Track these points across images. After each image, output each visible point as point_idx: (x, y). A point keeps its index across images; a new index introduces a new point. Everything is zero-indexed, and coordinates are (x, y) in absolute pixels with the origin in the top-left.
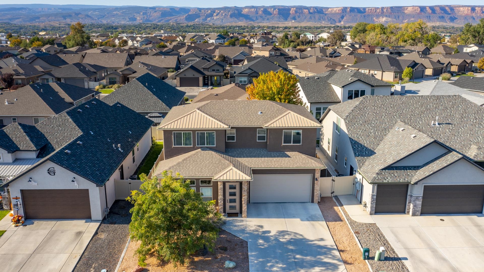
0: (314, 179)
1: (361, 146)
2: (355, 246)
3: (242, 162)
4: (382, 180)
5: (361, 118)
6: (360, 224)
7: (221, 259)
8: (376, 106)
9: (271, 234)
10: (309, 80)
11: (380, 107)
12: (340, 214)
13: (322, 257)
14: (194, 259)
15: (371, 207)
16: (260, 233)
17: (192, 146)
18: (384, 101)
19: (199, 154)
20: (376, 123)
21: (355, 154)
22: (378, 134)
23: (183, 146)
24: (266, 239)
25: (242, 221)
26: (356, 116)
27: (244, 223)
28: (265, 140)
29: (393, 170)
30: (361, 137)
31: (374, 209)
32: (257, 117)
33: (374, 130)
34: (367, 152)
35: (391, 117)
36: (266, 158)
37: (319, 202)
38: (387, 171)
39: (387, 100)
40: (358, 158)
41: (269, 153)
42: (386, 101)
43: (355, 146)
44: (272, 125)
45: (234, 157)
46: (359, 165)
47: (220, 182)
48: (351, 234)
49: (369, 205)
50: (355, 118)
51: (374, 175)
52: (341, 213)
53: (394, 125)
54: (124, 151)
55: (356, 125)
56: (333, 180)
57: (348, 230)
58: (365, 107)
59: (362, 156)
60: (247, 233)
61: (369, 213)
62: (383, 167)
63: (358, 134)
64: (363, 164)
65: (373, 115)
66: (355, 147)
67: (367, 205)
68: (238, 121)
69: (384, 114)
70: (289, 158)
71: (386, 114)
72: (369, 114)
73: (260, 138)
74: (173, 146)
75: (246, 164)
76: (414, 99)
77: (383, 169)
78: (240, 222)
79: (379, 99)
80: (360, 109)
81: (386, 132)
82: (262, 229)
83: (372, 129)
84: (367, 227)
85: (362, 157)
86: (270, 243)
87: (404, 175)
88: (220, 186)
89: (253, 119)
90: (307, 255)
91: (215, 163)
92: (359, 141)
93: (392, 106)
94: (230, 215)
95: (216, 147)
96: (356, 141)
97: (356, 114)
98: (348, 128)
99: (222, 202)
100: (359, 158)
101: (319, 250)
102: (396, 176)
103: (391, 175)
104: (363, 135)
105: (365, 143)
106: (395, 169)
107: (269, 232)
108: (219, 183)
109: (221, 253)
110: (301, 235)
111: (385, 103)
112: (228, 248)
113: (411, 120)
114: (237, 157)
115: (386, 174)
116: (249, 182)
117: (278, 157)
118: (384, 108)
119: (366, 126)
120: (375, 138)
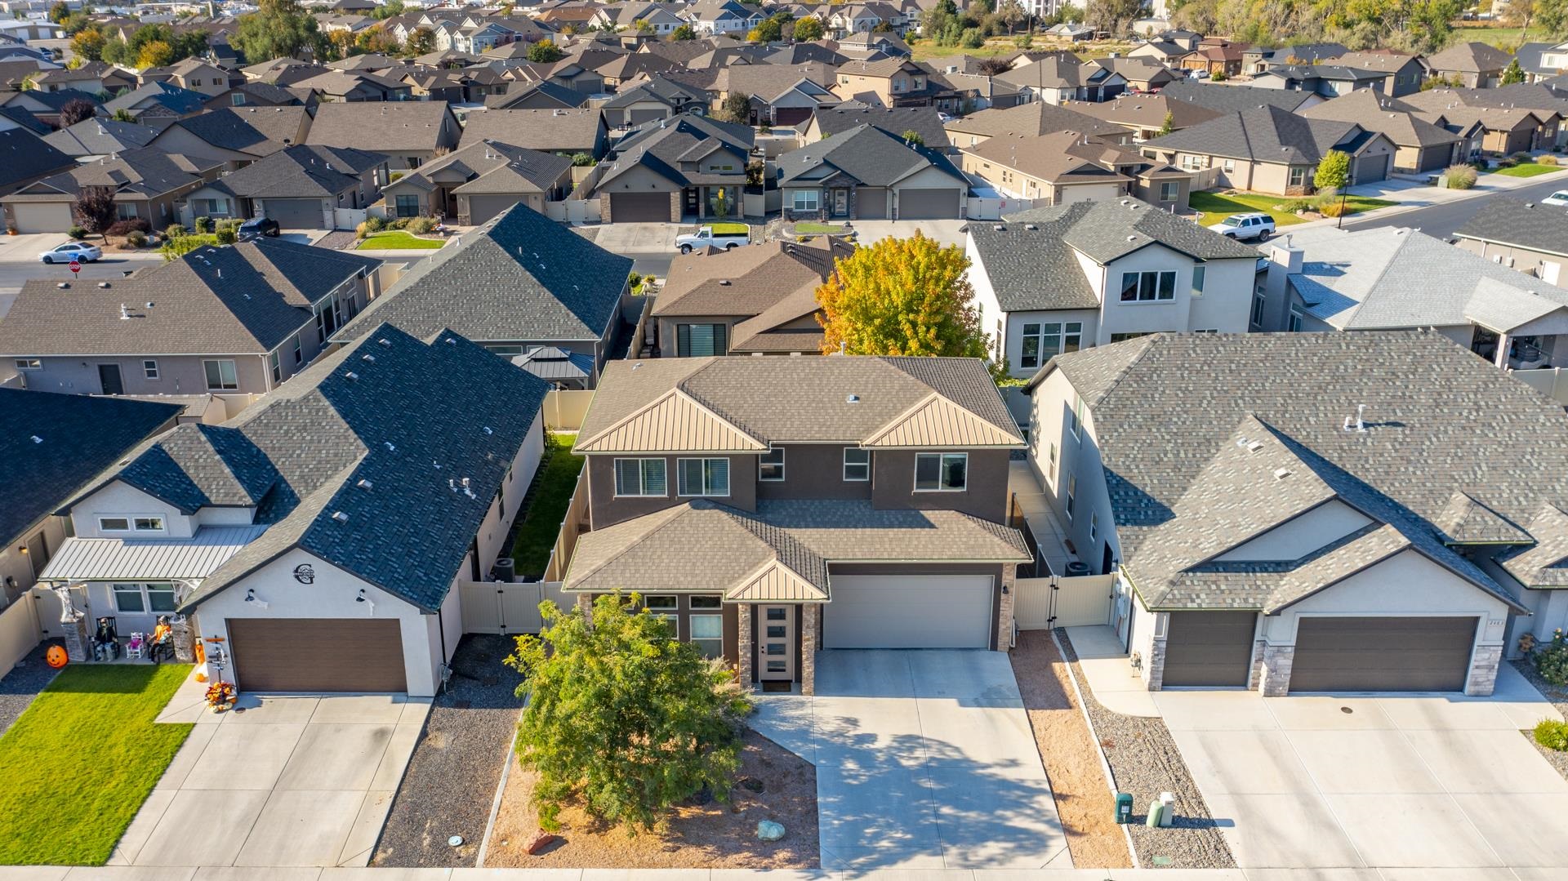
0: (999, 590)
1: (1136, 494)
2: (1098, 783)
3: (802, 541)
4: (1184, 601)
5: (1142, 406)
6: (1119, 717)
7: (748, 814)
8: (1187, 369)
9: (878, 745)
10: (1005, 233)
11: (1198, 372)
12: (1066, 687)
13: (1009, 814)
14: (679, 813)
15: (1153, 672)
16: (849, 742)
17: (666, 496)
18: (1211, 352)
19: (686, 521)
20: (1184, 423)
21: (1117, 517)
22: (1186, 456)
23: (641, 495)
24: (866, 759)
25: (802, 704)
26: (1128, 399)
27: (806, 711)
28: (865, 477)
29: (1218, 571)
30: (1137, 467)
31: (1160, 675)
32: (844, 414)
33: (1176, 443)
34: (1150, 513)
35: (1229, 404)
36: (868, 531)
37: (1011, 649)
38: (1199, 574)
39: (1221, 348)
40: (1124, 528)
41: (876, 512)
42: (1219, 352)
43: (1117, 493)
44: (886, 442)
45: (780, 526)
46: (1126, 549)
47: (743, 604)
48: (1091, 748)
49: (1147, 664)
50: (1125, 406)
51: (1163, 588)
52: (1071, 684)
53: (1234, 427)
54: (478, 495)
55: (1126, 427)
56: (1052, 586)
57: (1085, 737)
58: (1154, 372)
59: (1136, 523)
60: (814, 741)
61: (1146, 685)
62: (1189, 565)
63: (1127, 456)
64: (1136, 549)
65: (1177, 395)
66: (1116, 497)
67: (1143, 663)
68: (792, 426)
69: (1208, 392)
70: (932, 531)
71: (1215, 394)
72: (1163, 392)
73: (852, 472)
74: (616, 496)
75: (814, 548)
76: (1302, 345)
77: (1187, 571)
78: (797, 709)
79: (1197, 345)
80: (1140, 378)
81: (1209, 451)
82: (855, 729)
83: (1169, 441)
84: (1136, 726)
85: (1136, 528)
86: (876, 771)
87: (1247, 587)
88: (744, 615)
89: (832, 419)
90: (968, 808)
91: (730, 549)
92: (1131, 478)
93: (1233, 366)
94: (770, 686)
95: (732, 497)
96: (1122, 478)
97: (1128, 394)
98: (1102, 437)
99: (749, 655)
100: (1128, 530)
101: (1001, 792)
102: (1223, 592)
103: (1209, 587)
104: (1142, 459)
105: (1146, 485)
106: (1221, 569)
107: (872, 738)
108: (740, 606)
109: (747, 798)
110: (957, 749)
111: (1213, 359)
112: (766, 782)
113: (1286, 411)
114: (788, 527)
115: (1196, 583)
116: (822, 605)
117: (900, 526)
118: (1209, 375)
119: (1154, 430)
120: (1176, 469)
